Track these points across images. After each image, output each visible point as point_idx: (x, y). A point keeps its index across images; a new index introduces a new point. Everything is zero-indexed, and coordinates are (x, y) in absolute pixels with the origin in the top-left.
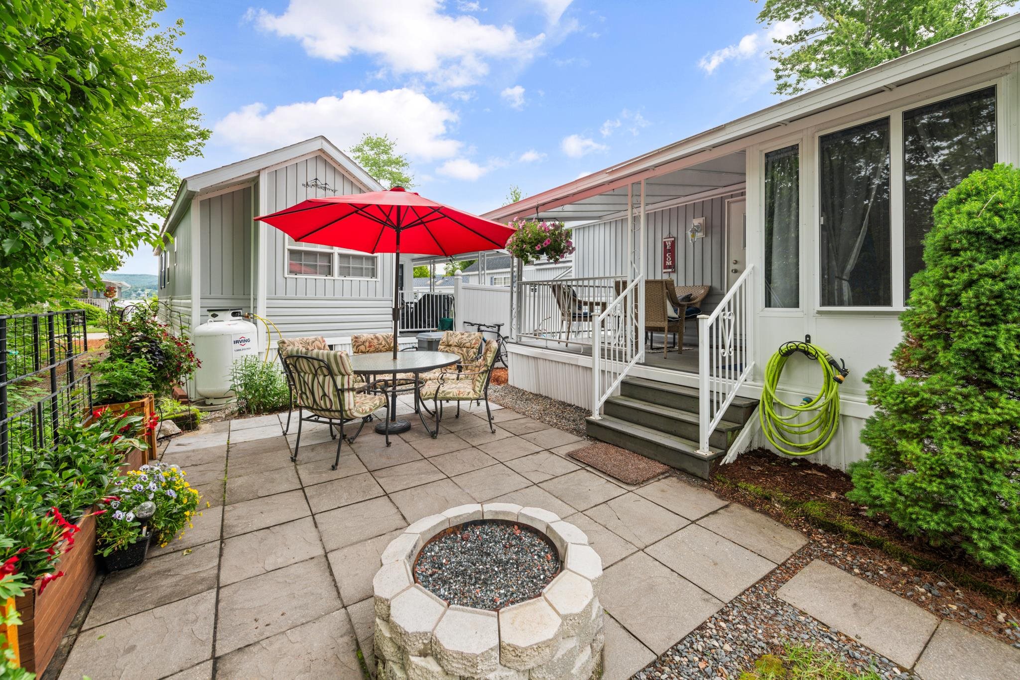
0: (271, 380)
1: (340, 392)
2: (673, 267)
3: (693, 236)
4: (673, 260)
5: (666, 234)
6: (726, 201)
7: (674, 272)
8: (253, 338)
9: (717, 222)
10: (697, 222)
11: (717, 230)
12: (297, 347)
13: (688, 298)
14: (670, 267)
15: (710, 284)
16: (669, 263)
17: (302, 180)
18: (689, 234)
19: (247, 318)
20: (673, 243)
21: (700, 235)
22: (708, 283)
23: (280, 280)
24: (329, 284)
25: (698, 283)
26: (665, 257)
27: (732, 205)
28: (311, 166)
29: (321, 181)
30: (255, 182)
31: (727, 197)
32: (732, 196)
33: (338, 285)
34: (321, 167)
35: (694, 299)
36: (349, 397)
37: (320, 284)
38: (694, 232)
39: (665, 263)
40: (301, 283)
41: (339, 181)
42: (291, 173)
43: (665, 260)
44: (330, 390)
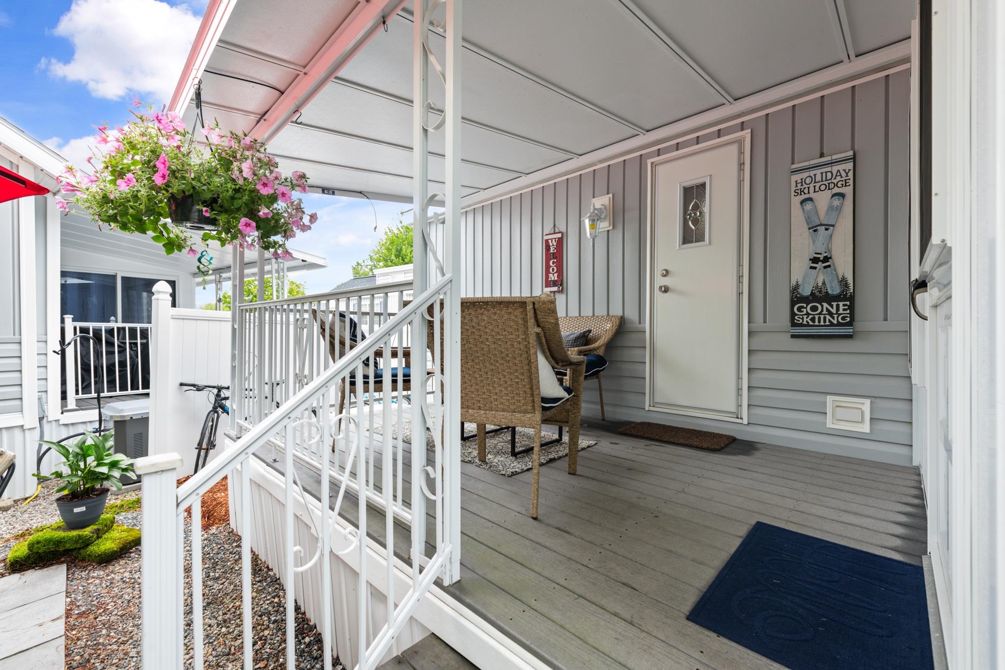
2: (560, 284)
3: (593, 226)
4: (560, 271)
5: (548, 229)
6: (649, 161)
7: (561, 292)
9: (632, 200)
10: (601, 201)
11: (632, 215)
13: (584, 339)
14: (555, 283)
15: (620, 314)
16: (553, 277)
18: (587, 222)
20: (560, 241)
21: (604, 225)
22: (617, 311)
25: (601, 311)
26: (548, 267)
27: (660, 170)
31: (650, 155)
32: (659, 153)
35: (595, 340)
38: (595, 219)
39: (547, 277)
43: (547, 272)
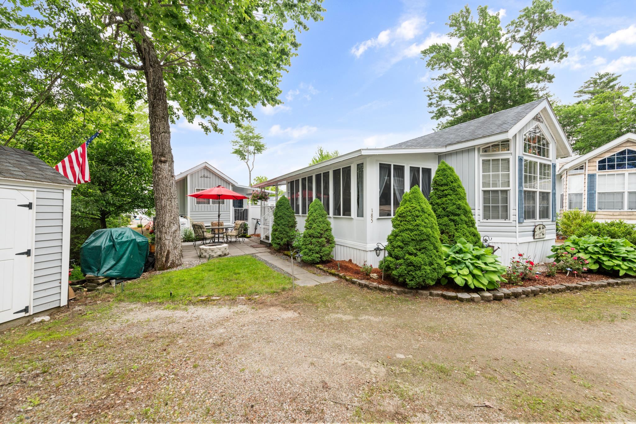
0: (191, 234)
1: (203, 232)
8: (186, 223)
12: (195, 223)
17: (200, 176)
19: (185, 217)
23: (194, 206)
24: (209, 207)
28: (202, 171)
29: (206, 175)
30: (186, 177)
33: (212, 207)
34: (206, 171)
36: (205, 233)
37: (206, 207)
40: (200, 207)
41: (211, 175)
42: (196, 175)
44: (201, 232)
